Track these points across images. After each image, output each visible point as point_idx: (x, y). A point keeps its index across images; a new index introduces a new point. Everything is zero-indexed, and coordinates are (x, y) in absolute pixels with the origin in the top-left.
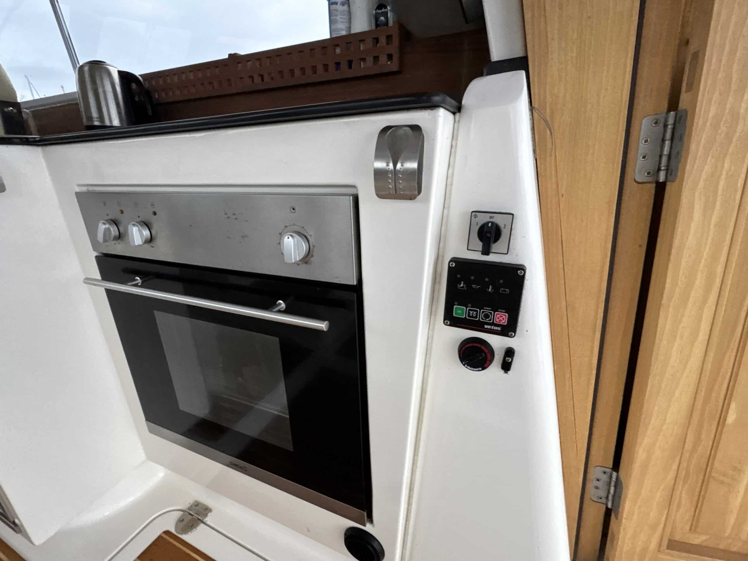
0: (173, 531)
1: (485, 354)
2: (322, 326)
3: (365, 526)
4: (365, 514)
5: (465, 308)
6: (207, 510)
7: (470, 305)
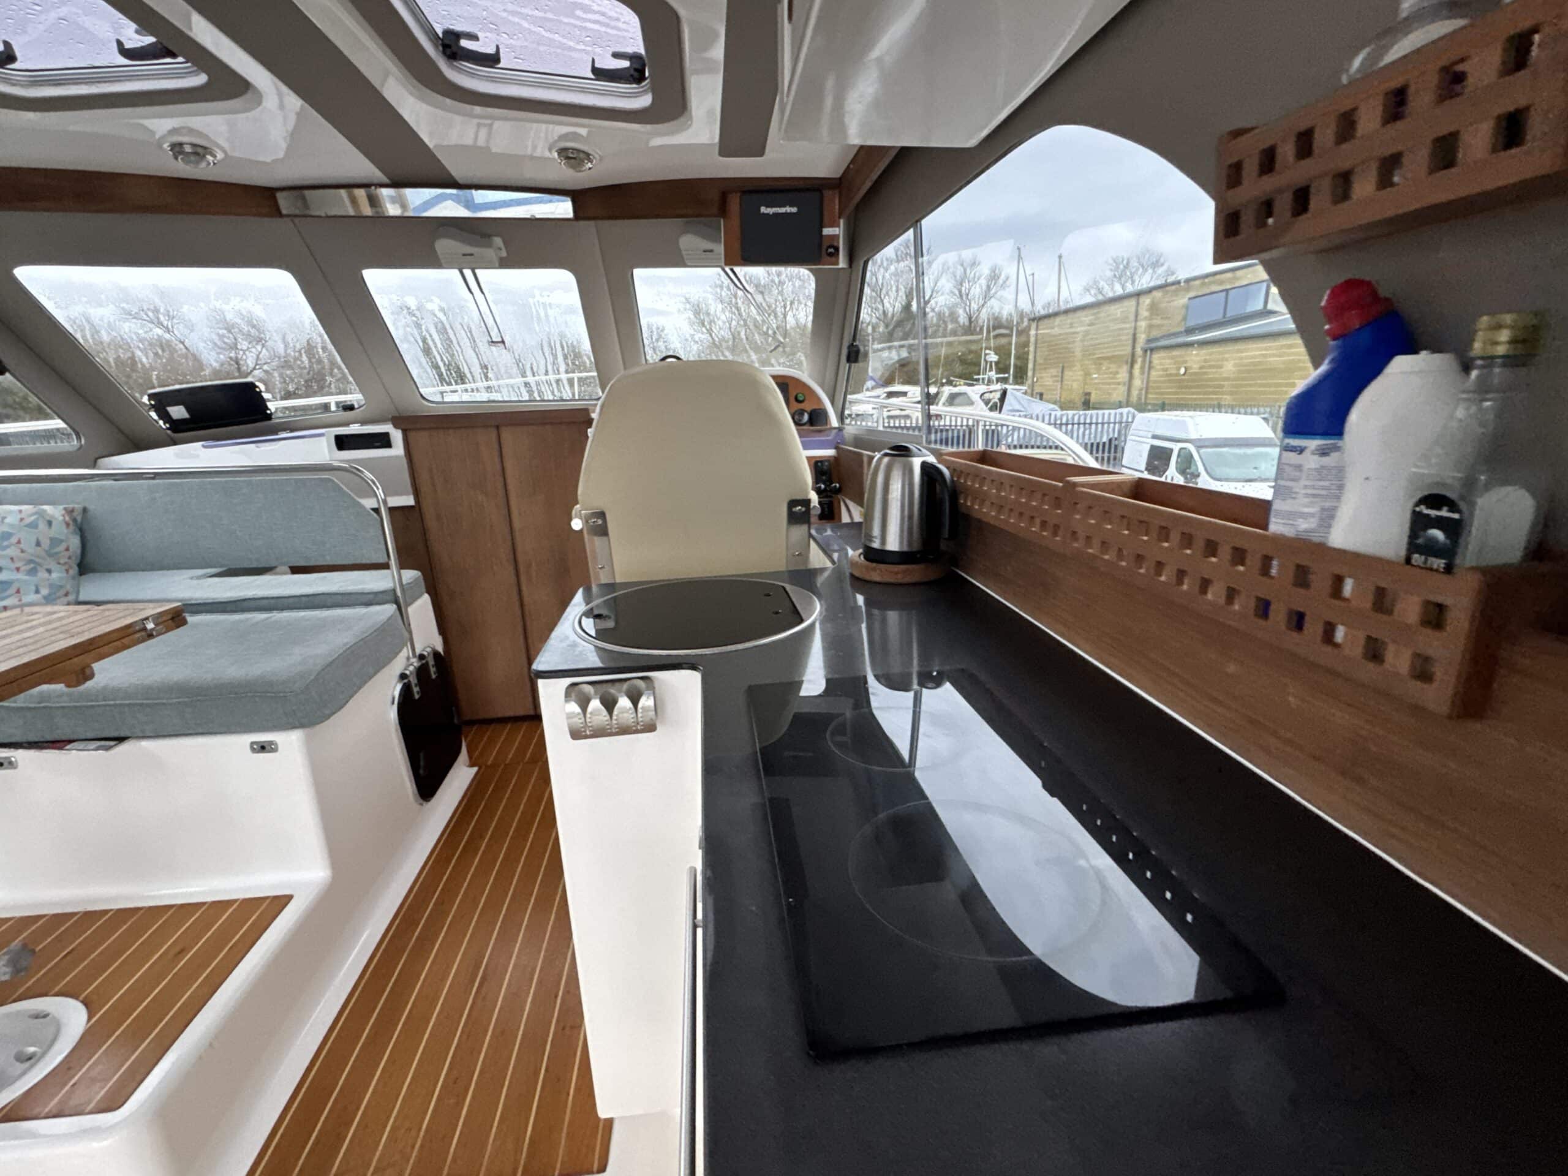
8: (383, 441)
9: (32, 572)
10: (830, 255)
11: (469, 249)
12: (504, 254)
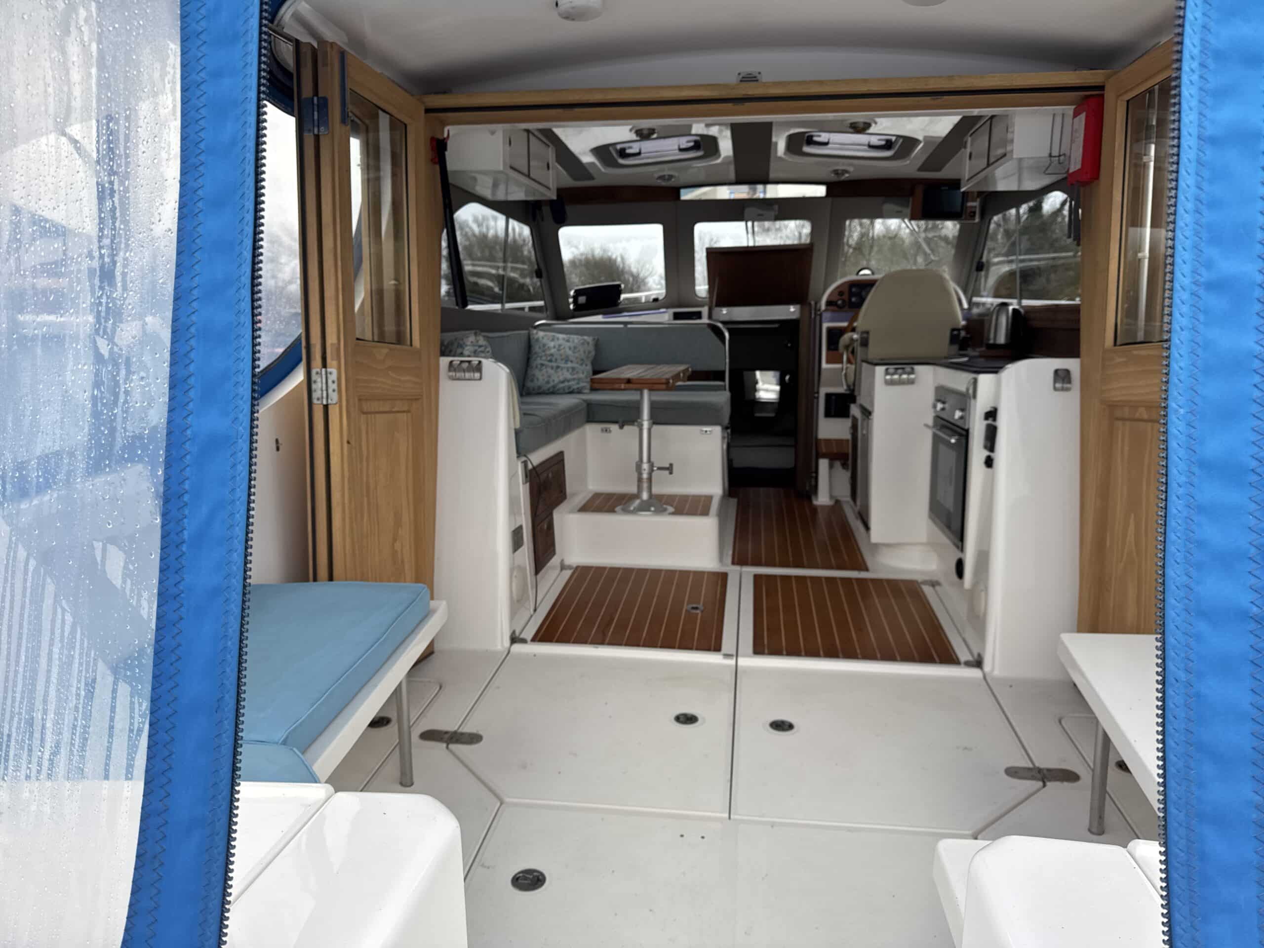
0: (920, 582)
8: (698, 315)
9: (582, 365)
10: (971, 216)
11: (760, 212)
12: (777, 213)
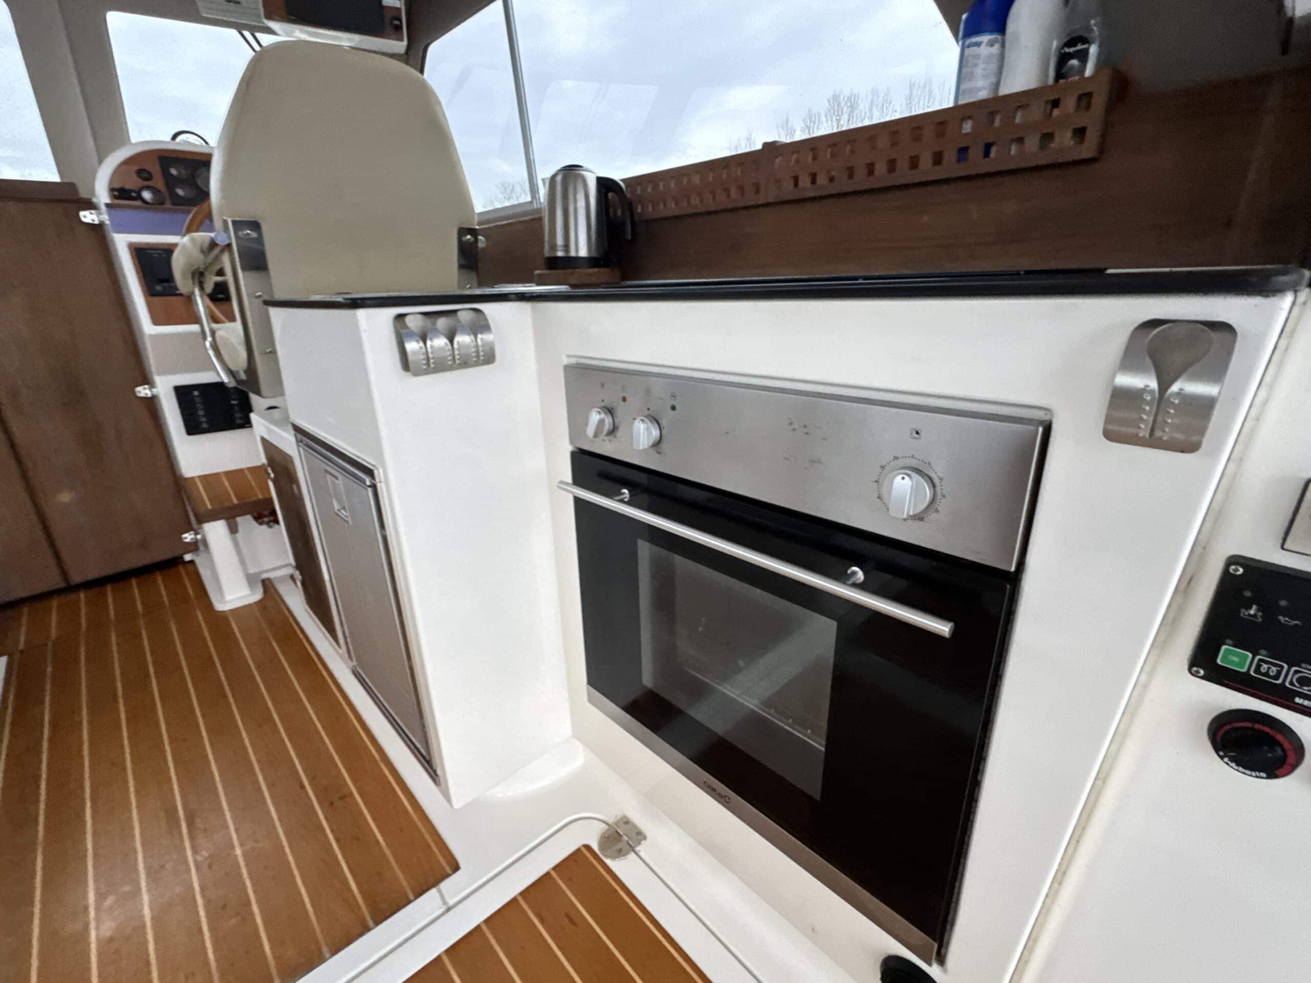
0: (595, 847)
1: (1283, 750)
2: (943, 628)
3: (930, 964)
4: (936, 946)
5: (1250, 655)
6: (640, 836)
7: (1263, 652)
10: (397, 28)
